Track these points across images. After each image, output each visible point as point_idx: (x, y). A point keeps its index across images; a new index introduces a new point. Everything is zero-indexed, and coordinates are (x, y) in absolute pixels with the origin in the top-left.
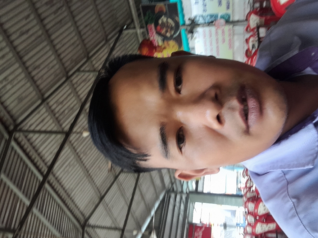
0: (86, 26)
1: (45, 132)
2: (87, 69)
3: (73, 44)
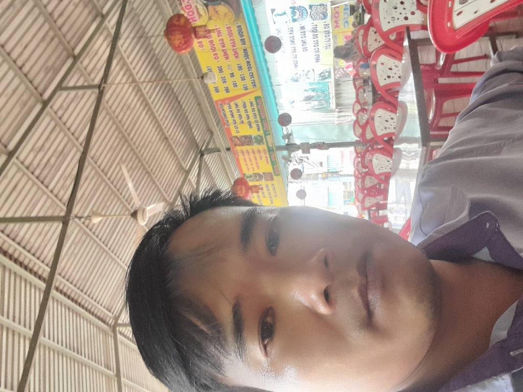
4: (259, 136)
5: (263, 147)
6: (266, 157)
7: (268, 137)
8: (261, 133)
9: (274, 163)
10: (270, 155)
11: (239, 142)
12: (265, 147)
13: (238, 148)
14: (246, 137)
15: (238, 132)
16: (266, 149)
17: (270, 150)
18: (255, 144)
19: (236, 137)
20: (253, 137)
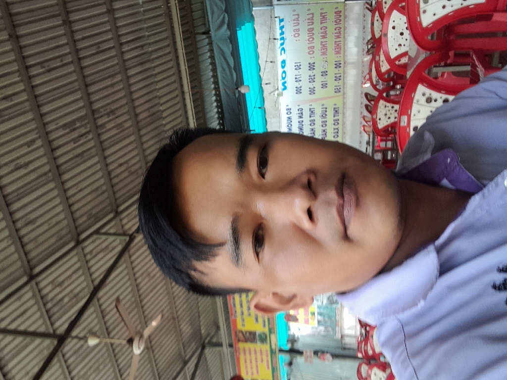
0: (121, 165)
1: (25, 333)
2: (112, 231)
3: (96, 190)
4: (264, 333)
5: (265, 347)
6: (268, 360)
7: (272, 335)
8: (266, 330)
9: (274, 369)
10: (272, 358)
11: (243, 337)
12: (268, 347)
13: (241, 345)
14: (251, 333)
15: (243, 325)
16: (269, 351)
17: (272, 352)
18: (258, 342)
19: (242, 332)
20: (257, 334)
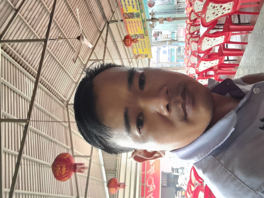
4: (138, 13)
5: (139, 19)
6: (141, 25)
7: (142, 14)
8: (139, 11)
9: (145, 29)
10: (143, 24)
11: (127, 16)
12: (141, 19)
13: (127, 20)
14: (131, 13)
15: (127, 11)
16: (141, 21)
17: (143, 21)
18: (135, 18)
19: (126, 13)
20: (134, 14)
